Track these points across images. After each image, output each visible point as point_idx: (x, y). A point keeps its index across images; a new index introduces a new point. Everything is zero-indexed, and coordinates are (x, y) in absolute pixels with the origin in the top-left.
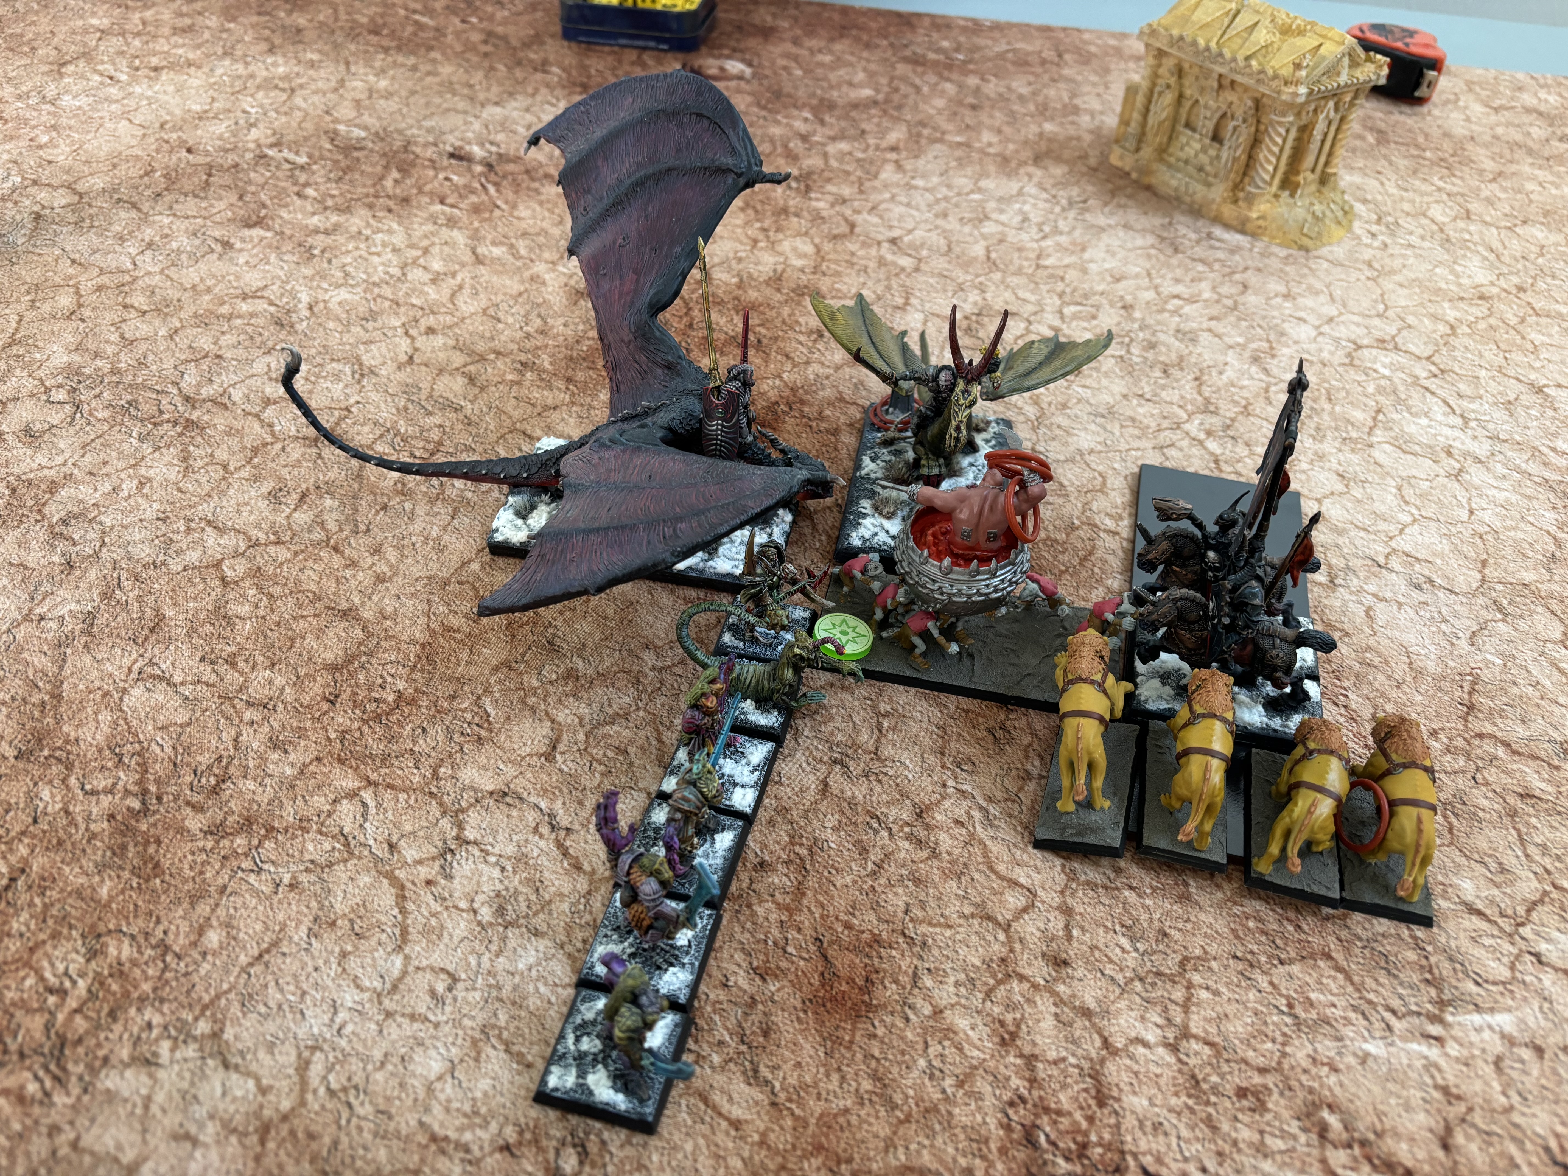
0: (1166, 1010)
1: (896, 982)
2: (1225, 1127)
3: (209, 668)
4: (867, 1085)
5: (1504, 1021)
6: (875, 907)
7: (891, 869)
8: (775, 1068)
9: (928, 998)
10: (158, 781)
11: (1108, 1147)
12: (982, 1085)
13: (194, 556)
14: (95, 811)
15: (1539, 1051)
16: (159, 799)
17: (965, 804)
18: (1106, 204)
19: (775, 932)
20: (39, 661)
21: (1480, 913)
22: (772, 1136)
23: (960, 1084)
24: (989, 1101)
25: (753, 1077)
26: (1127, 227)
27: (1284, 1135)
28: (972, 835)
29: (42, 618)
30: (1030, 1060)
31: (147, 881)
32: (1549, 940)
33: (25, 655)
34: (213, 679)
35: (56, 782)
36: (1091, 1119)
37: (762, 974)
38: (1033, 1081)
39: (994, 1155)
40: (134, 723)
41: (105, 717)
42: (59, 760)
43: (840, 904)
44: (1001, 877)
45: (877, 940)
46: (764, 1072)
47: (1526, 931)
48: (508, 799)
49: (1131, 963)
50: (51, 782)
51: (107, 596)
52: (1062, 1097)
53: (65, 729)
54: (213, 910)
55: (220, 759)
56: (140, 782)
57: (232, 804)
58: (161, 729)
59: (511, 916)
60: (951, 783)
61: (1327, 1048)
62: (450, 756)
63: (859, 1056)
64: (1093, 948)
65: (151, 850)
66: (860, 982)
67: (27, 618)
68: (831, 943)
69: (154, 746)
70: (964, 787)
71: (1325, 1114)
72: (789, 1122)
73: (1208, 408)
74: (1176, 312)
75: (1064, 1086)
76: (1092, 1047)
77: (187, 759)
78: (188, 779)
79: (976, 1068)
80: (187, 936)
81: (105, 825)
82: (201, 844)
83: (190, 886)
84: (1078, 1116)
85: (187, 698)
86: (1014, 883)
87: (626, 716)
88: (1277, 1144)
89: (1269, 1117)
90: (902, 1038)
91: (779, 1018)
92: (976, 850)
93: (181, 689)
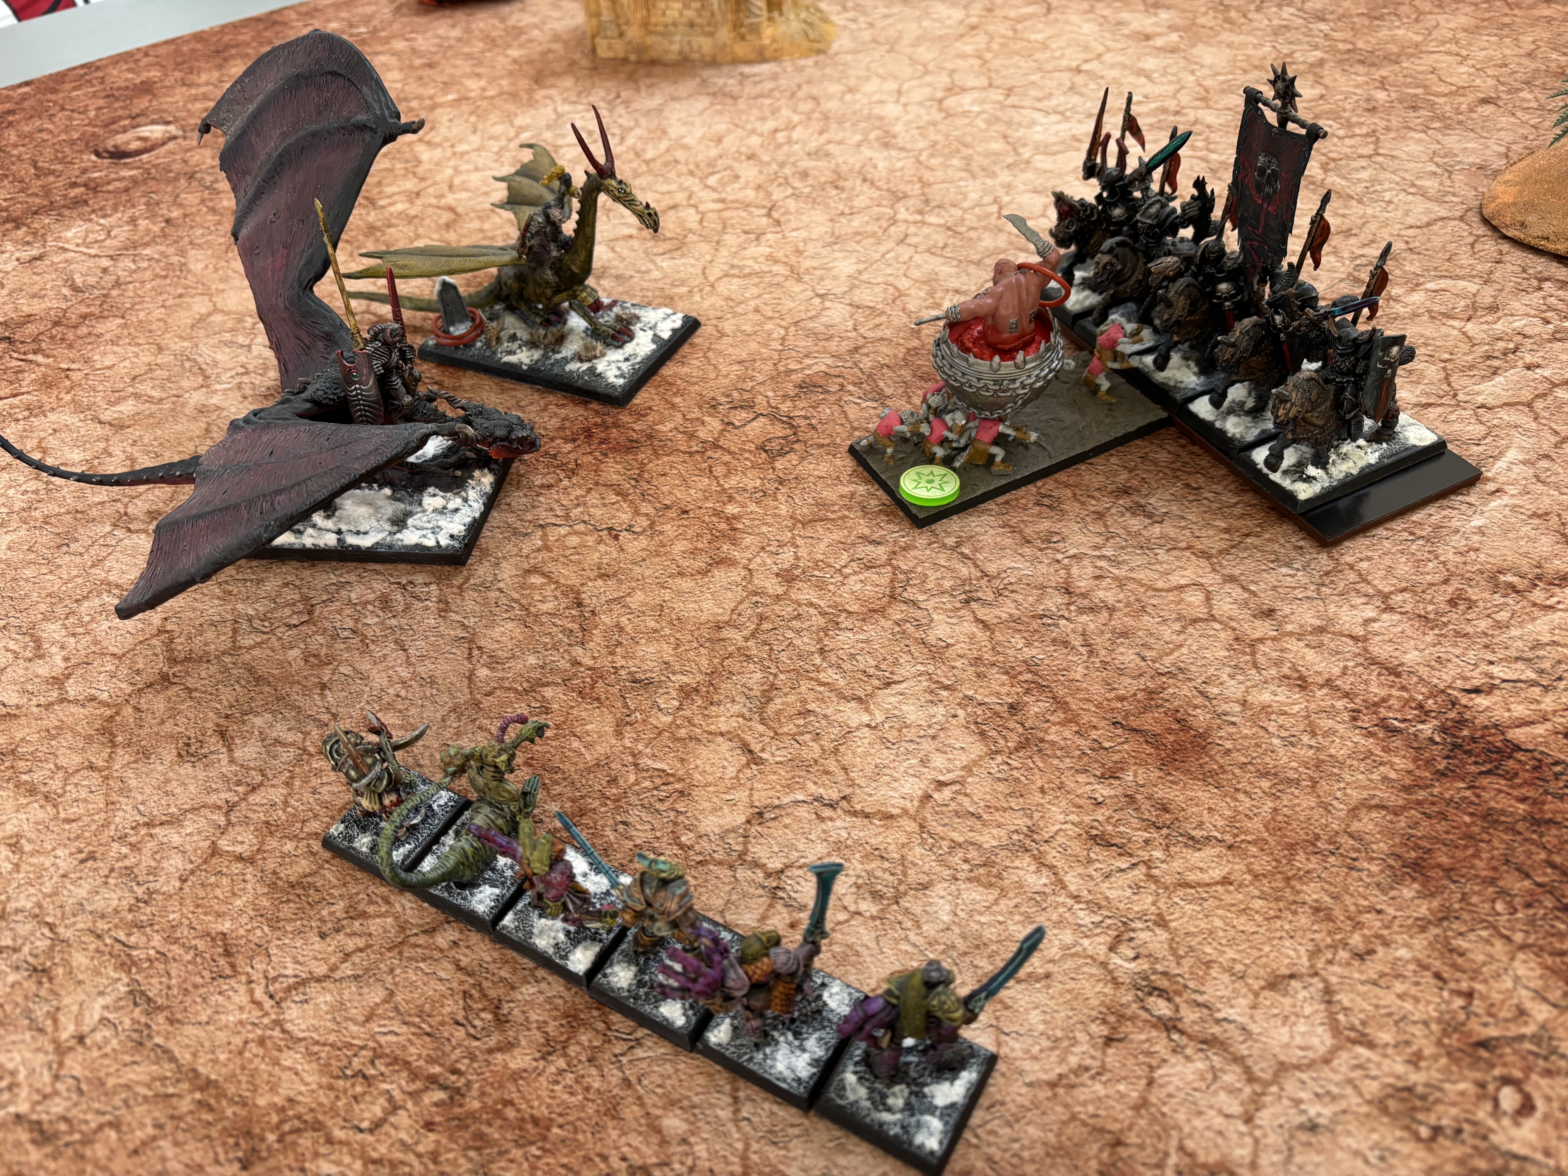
0: (1358, 591)
1: (1196, 707)
2: (1469, 630)
3: (341, 936)
4: (1265, 784)
5: (1512, 454)
6: (1120, 672)
7: (1098, 641)
8: (1200, 825)
9: (1227, 700)
10: (431, 1060)
11: (1432, 695)
12: (1326, 723)
13: (175, 863)
14: (403, 1135)
15: (1547, 457)
16: (455, 1071)
17: (1086, 562)
18: (638, 90)
19: (1081, 742)
20: (138, 1074)
21: (1430, 405)
22: (1255, 867)
23: (1314, 734)
24: (1341, 729)
25: (1194, 843)
26: (674, 99)
27: (1501, 607)
28: (1116, 578)
29: (81, 1039)
30: (1328, 683)
31: (545, 1139)
32: (1478, 393)
33: (111, 1082)
34: (361, 942)
35: (322, 1150)
36: (1403, 688)
37: (1111, 775)
38: (1347, 695)
39: (1386, 757)
40: (332, 1038)
41: (289, 1059)
42: (297, 1131)
43: (1097, 690)
44: (1168, 590)
45: (1151, 693)
46: (1197, 833)
47: (1462, 396)
48: (767, 816)
49: (1305, 580)
50: (316, 1155)
51: (127, 964)
52: (1374, 689)
53: (262, 1102)
54: (642, 1105)
55: (466, 995)
56: (414, 1075)
57: (534, 1017)
58: (368, 1019)
59: (890, 892)
60: (1060, 557)
61: (1457, 541)
62: (675, 824)
63: (1237, 771)
64: (1274, 588)
65: (510, 1113)
66: (1176, 726)
67: (61, 1050)
68: (1126, 717)
69: (383, 1039)
70: (1072, 552)
71: (1502, 578)
72: (1254, 850)
73: (898, 197)
74: (789, 141)
75: (1366, 682)
76: (1350, 647)
77: (434, 1021)
78: (460, 1033)
79: (1308, 717)
80: (648, 1144)
81: (432, 1136)
82: (553, 1069)
83: (591, 1109)
84: (1394, 692)
85: (356, 977)
86: (1181, 588)
87: (773, 687)
88: (1503, 616)
89: (1481, 604)
90: (1246, 737)
91: (1160, 792)
92: (1131, 586)
93: (338, 975)
